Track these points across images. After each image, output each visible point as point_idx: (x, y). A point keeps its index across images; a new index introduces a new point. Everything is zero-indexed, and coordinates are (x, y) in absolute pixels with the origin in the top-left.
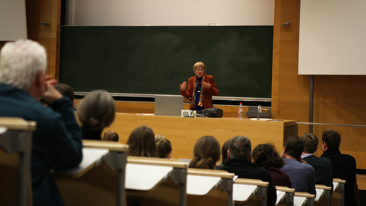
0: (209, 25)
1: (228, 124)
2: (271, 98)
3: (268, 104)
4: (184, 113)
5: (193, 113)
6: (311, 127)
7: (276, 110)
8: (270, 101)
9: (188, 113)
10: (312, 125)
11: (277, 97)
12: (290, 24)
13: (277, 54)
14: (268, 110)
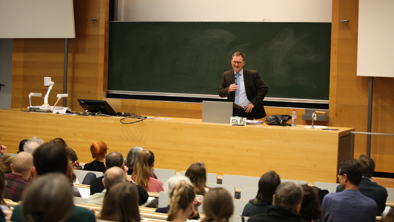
0: (263, 21)
1: (280, 134)
2: (328, 99)
3: (326, 106)
4: (233, 121)
5: (242, 120)
6: (369, 137)
7: (334, 113)
8: (328, 103)
9: (237, 121)
10: (371, 135)
11: (335, 99)
12: (348, 21)
13: (335, 53)
14: (325, 114)
